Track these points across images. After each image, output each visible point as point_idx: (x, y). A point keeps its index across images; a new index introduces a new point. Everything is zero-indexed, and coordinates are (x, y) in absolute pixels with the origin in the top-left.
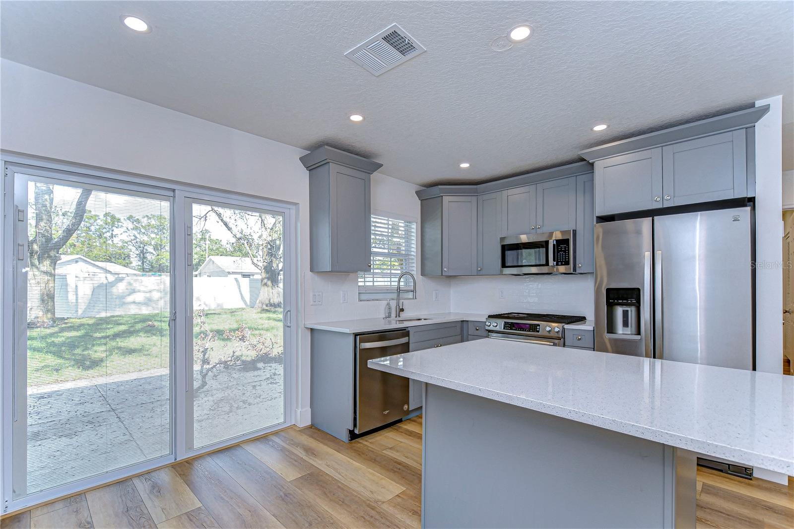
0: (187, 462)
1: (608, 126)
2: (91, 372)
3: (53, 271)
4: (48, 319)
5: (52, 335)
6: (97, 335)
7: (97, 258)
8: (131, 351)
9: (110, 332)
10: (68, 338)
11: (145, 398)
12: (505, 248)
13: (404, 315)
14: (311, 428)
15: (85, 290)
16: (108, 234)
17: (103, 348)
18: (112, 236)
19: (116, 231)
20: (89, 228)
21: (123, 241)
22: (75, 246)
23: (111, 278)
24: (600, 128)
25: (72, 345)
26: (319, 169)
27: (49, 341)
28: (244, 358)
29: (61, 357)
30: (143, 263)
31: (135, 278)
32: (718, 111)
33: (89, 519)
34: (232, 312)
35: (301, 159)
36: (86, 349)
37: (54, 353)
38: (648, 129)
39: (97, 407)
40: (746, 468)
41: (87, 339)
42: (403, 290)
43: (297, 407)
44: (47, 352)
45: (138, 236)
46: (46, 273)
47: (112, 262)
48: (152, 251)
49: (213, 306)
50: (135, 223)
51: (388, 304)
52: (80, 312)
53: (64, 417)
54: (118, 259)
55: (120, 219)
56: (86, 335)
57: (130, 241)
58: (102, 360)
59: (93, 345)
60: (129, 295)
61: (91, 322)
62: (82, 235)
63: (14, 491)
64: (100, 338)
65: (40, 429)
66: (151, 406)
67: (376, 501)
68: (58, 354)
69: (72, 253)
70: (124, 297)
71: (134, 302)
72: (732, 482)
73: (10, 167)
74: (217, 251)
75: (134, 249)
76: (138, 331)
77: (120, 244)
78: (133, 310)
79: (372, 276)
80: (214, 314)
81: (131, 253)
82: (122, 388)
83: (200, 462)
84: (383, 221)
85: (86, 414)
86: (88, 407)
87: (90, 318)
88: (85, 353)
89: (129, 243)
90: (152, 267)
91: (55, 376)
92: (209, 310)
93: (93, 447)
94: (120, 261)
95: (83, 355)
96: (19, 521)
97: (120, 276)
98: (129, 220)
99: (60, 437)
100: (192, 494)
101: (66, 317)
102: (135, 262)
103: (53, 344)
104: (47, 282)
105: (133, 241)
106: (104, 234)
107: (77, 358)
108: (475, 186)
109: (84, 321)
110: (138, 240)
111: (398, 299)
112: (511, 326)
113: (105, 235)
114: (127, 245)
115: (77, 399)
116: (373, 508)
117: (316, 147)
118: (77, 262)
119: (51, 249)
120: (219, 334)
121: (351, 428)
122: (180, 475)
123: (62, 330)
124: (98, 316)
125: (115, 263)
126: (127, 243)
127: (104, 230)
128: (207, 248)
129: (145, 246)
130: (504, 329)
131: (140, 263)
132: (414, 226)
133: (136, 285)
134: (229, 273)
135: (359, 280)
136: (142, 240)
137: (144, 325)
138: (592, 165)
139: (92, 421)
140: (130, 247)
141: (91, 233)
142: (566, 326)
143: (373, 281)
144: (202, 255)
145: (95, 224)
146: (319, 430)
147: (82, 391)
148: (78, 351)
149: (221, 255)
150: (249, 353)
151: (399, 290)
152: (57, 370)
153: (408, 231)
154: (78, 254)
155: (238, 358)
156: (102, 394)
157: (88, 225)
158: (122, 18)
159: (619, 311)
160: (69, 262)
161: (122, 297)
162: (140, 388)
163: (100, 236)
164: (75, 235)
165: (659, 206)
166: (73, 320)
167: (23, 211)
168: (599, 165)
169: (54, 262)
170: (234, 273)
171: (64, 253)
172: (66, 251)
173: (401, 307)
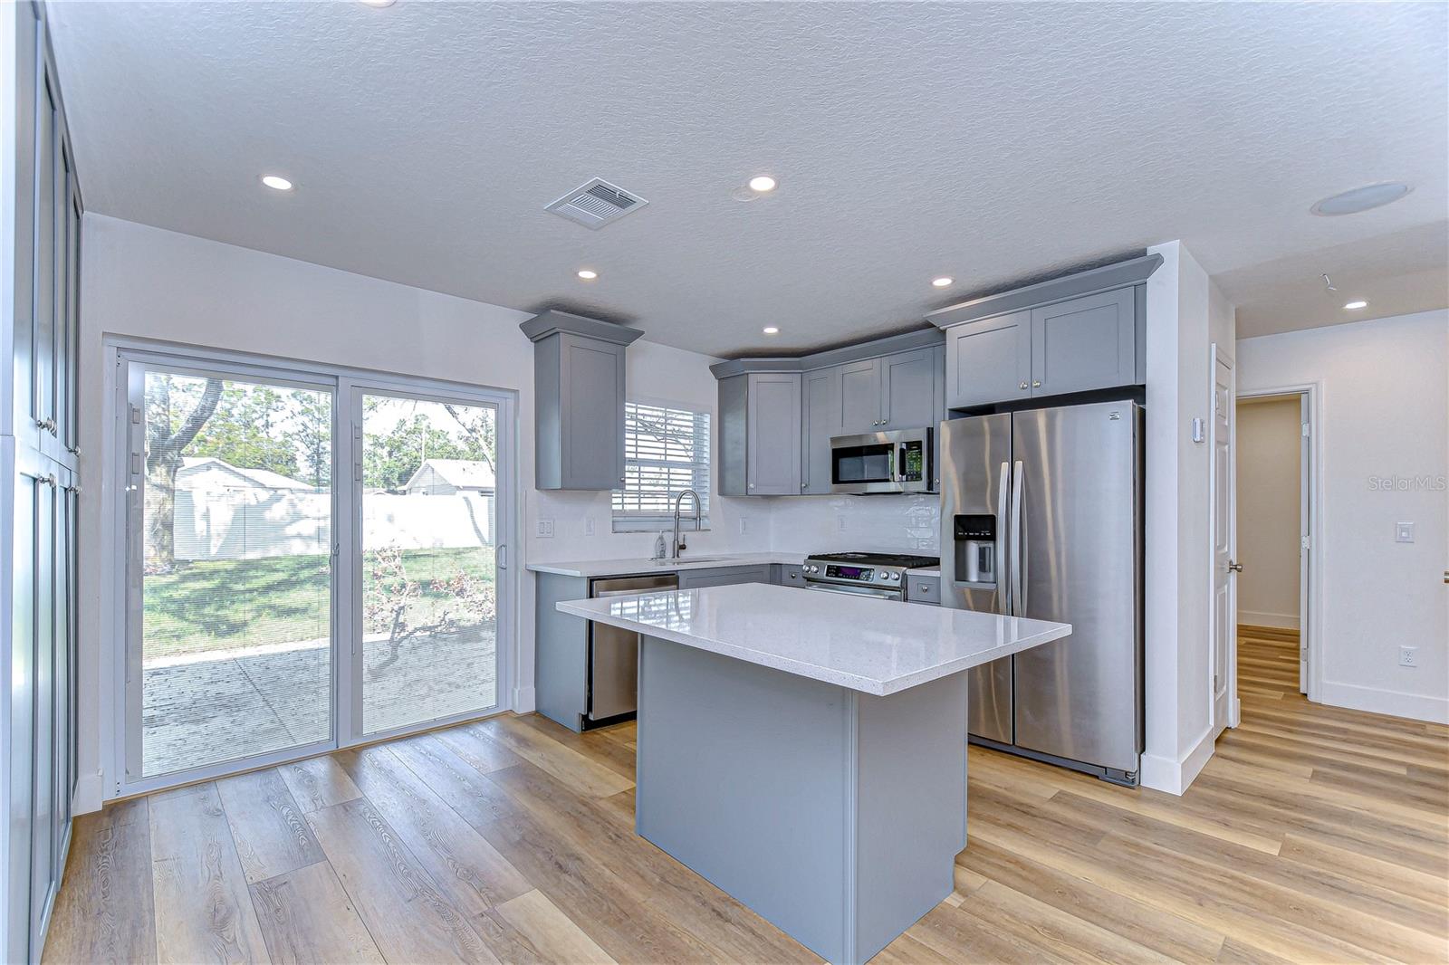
0: (352, 751)
1: (954, 281)
2: (228, 640)
3: (170, 483)
4: (163, 561)
5: (168, 586)
6: (240, 587)
7: (241, 463)
8: (290, 612)
9: (261, 582)
10: (195, 591)
11: (305, 677)
12: (839, 454)
13: (684, 555)
14: (534, 715)
15: (222, 516)
16: (259, 423)
17: (248, 606)
18: (267, 425)
19: (274, 417)
20: (229, 411)
21: (286, 435)
22: (205, 441)
23: (264, 496)
24: (942, 282)
25: (200, 601)
26: (547, 341)
27: (166, 595)
28: (462, 623)
29: (183, 618)
30: (317, 471)
31: (301, 495)
32: (1102, 259)
33: (219, 807)
34: (458, 553)
35: (521, 326)
36: (221, 607)
37: (173, 613)
38: (1016, 282)
39: (235, 688)
40: (1126, 773)
41: (222, 594)
42: (684, 518)
43: (515, 686)
44: (162, 611)
45: (310, 425)
46: (160, 487)
47: (266, 469)
49: (427, 545)
50: (305, 402)
51: (661, 538)
52: (214, 551)
53: (186, 700)
54: (277, 463)
55: (279, 397)
56: (223, 586)
57: (297, 434)
58: (245, 624)
59: (233, 602)
60: (290, 524)
61: (230, 566)
62: (218, 423)
63: (127, 772)
64: (243, 592)
65: (156, 713)
66: (313, 686)
67: (592, 798)
68: (179, 614)
69: (201, 455)
70: (283, 527)
71: (299, 536)
72: (1105, 790)
73: (123, 353)
74: (441, 451)
75: (302, 447)
76: (301, 582)
77: (280, 439)
78: (297, 548)
79: (620, 495)
80: (428, 555)
81: (297, 453)
82: (274, 663)
83: (370, 750)
84: (655, 413)
85: (219, 696)
86: (222, 687)
87: (230, 560)
88: (219, 613)
89: (295, 437)
91: (174, 645)
92: (421, 549)
93: (228, 736)
94: (279, 467)
95: (217, 616)
96: (135, 806)
97: (279, 492)
98: (295, 397)
99: (183, 723)
100: (353, 785)
101: (190, 559)
102: (304, 468)
103: (171, 600)
104: (162, 504)
105: (302, 434)
106: (253, 421)
107: (207, 619)
108: (797, 359)
109: (219, 565)
110: (309, 431)
111: (677, 529)
112: (837, 571)
113: (255, 424)
114: (290, 440)
115: (207, 676)
116: (585, 804)
117: (544, 309)
118: (209, 468)
119: (169, 448)
120: (425, 587)
121: (584, 713)
122: (341, 764)
123: (184, 579)
124: (242, 557)
125: (272, 471)
126: (290, 436)
127: (254, 416)
128: (423, 446)
129: (320, 441)
130: (827, 575)
131: (312, 471)
132: (707, 419)
133: (304, 508)
134: (458, 488)
135: (614, 501)
136: (316, 431)
137: (314, 572)
138: (944, 332)
139: (228, 705)
140: (297, 443)
141: (232, 419)
142: (910, 572)
143: (640, 504)
144: (416, 458)
145: (239, 404)
146: (545, 717)
147: (215, 665)
148: (209, 610)
149: (447, 458)
150: (471, 615)
151: (678, 515)
152: (178, 637)
153: (698, 426)
154: (210, 455)
155: (452, 622)
156: (242, 669)
157: (228, 406)
158: (259, 178)
159: (973, 548)
160: (196, 469)
161: (278, 526)
162: (299, 661)
163: (247, 425)
164: (207, 424)
165: (1025, 395)
166: (203, 564)
167: (138, 411)
168: (953, 333)
169: (173, 468)
170: (465, 488)
171: (188, 455)
172: (193, 451)
173: (681, 543)
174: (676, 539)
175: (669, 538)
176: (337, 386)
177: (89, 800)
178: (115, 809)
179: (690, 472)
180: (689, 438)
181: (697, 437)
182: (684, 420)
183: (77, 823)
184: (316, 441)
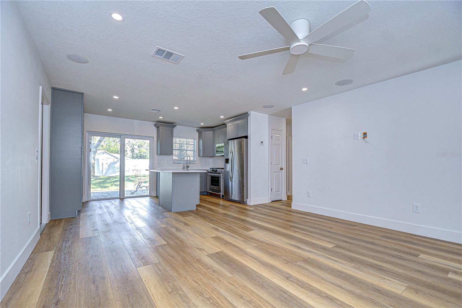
2: (105, 189)
3: (94, 157)
6: (108, 181)
7: (112, 152)
9: (113, 180)
12: (217, 148)
14: (156, 196)
15: (106, 165)
22: (103, 146)
26: (158, 128)
30: (133, 154)
35: (154, 125)
41: (104, 182)
43: (153, 191)
48: (137, 148)
51: (183, 165)
52: (103, 174)
59: (106, 183)
61: (107, 177)
62: (106, 141)
63: (88, 199)
69: (102, 150)
75: (129, 147)
88: (103, 185)
90: (137, 156)
108: (212, 129)
109: (104, 177)
111: (187, 163)
113: (116, 141)
118: (103, 153)
130: (212, 171)
131: (131, 154)
132: (196, 141)
135: (171, 157)
138: (226, 125)
153: (194, 143)
154: (104, 150)
159: (227, 165)
160: (100, 153)
165: (235, 137)
166: (101, 177)
169: (95, 153)
171: (98, 150)
172: (99, 149)
173: (188, 166)
174: (187, 165)
175: (185, 165)
176: (121, 137)
177: (84, 201)
178: (87, 202)
179: (193, 152)
180: (193, 145)
181: (194, 145)
182: (191, 141)
183: (83, 203)
184: (132, 146)
